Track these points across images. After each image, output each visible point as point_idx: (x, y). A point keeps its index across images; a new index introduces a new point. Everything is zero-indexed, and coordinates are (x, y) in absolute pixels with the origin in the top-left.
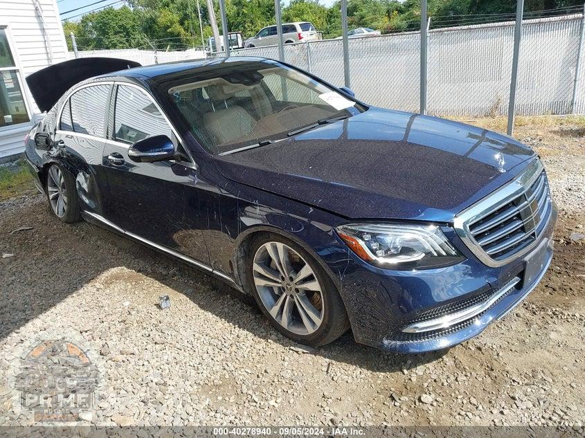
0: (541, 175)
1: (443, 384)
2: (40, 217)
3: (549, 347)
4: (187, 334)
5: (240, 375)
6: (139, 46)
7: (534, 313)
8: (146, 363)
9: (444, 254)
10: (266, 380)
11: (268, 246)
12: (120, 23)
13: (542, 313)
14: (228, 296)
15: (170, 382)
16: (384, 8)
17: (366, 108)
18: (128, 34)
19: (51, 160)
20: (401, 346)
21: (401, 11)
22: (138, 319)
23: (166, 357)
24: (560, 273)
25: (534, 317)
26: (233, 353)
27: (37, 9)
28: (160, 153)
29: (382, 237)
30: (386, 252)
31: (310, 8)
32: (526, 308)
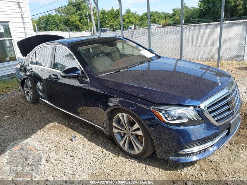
0: (236, 86)
1: (196, 177)
2: (20, 100)
3: (241, 161)
4: (83, 153)
5: (107, 171)
6: (62, 30)
7: (234, 146)
8: (66, 165)
9: (196, 119)
10: (118, 173)
11: (120, 115)
12: (54, 21)
13: (237, 146)
14: (101, 136)
15: (76, 174)
16: (163, 16)
17: (160, 57)
18: (57, 25)
19: (26, 77)
20: (178, 159)
21: (170, 17)
22: (62, 145)
23: (75, 162)
24: (243, 129)
25: (234, 148)
26: (104, 161)
27: (22, 15)
28: (74, 75)
29: (169, 112)
30: (171, 118)
31: (133, 15)
32: (230, 144)
